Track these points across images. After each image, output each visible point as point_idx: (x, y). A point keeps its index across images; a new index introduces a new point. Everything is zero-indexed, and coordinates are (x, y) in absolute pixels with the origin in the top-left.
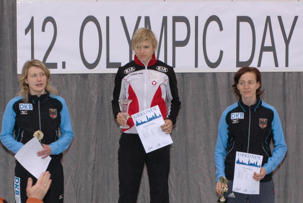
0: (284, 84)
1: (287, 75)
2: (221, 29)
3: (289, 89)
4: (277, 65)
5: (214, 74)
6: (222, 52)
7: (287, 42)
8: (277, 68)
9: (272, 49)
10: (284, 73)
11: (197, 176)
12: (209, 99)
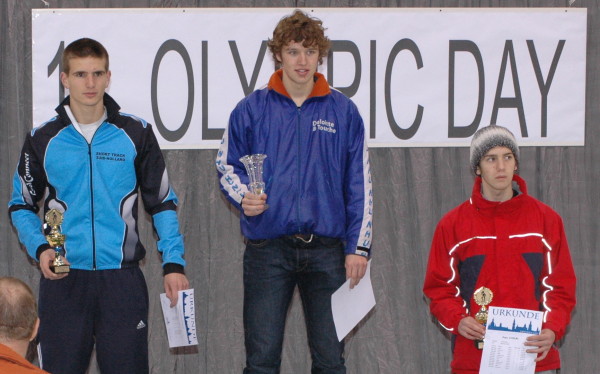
0: (538, 170)
1: (543, 152)
2: (420, 64)
3: (548, 178)
4: (525, 133)
5: (406, 150)
6: (420, 109)
7: (544, 89)
8: (525, 138)
9: (516, 102)
10: (538, 148)
11: (373, 344)
12: (396, 197)
